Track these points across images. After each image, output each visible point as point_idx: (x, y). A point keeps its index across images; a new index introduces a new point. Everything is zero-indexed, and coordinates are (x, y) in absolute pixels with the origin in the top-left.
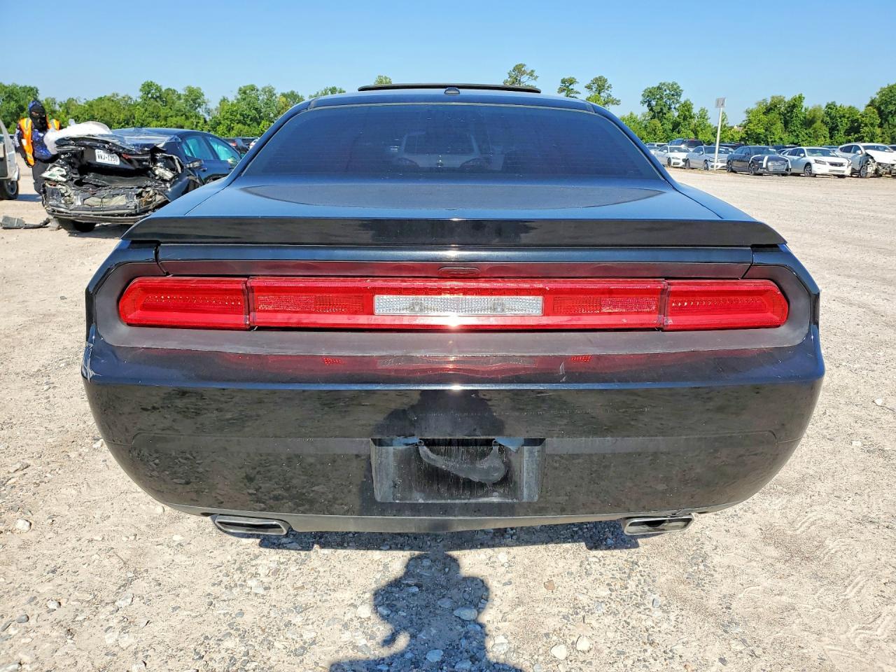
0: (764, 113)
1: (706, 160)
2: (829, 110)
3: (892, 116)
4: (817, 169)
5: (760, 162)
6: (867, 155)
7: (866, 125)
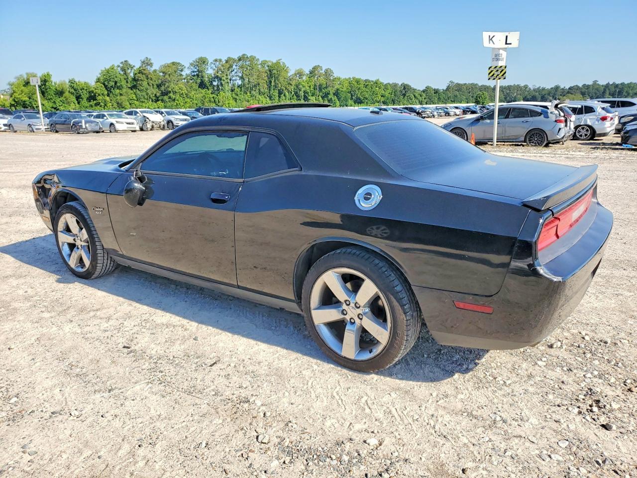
0: (24, 86)
1: (29, 125)
2: (72, 84)
3: (114, 89)
4: (118, 127)
5: (80, 124)
6: (144, 116)
7: (99, 95)
